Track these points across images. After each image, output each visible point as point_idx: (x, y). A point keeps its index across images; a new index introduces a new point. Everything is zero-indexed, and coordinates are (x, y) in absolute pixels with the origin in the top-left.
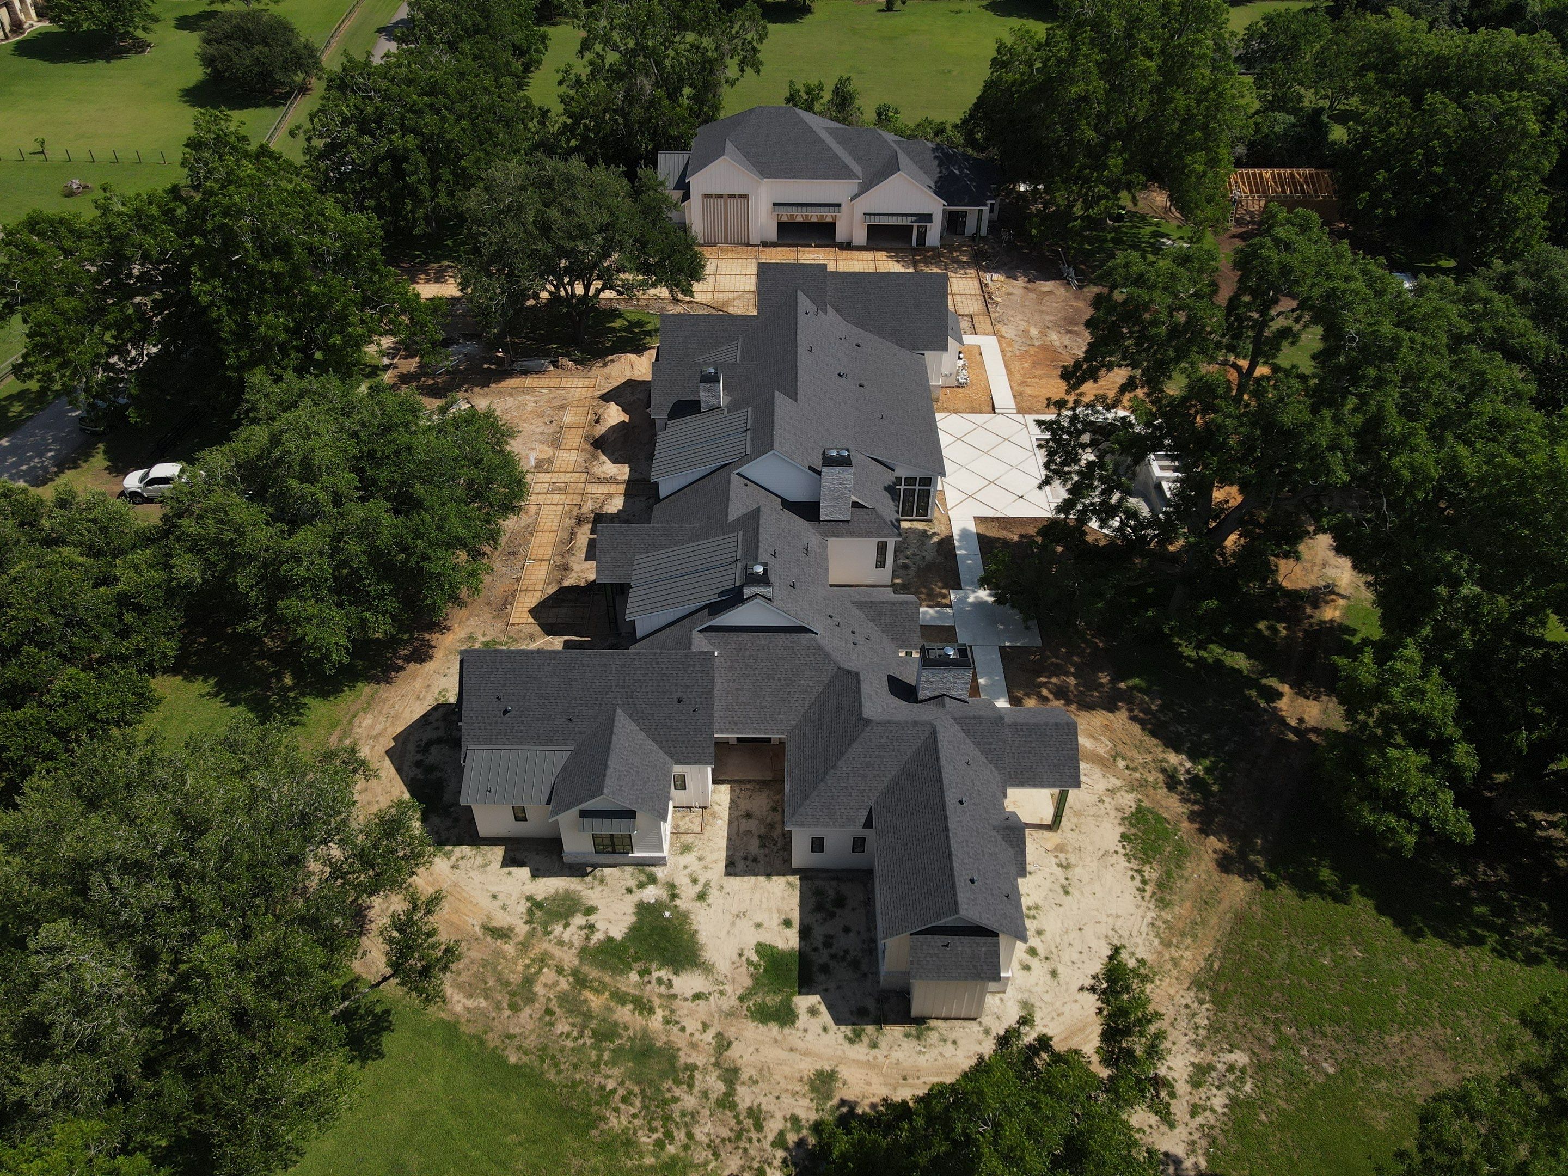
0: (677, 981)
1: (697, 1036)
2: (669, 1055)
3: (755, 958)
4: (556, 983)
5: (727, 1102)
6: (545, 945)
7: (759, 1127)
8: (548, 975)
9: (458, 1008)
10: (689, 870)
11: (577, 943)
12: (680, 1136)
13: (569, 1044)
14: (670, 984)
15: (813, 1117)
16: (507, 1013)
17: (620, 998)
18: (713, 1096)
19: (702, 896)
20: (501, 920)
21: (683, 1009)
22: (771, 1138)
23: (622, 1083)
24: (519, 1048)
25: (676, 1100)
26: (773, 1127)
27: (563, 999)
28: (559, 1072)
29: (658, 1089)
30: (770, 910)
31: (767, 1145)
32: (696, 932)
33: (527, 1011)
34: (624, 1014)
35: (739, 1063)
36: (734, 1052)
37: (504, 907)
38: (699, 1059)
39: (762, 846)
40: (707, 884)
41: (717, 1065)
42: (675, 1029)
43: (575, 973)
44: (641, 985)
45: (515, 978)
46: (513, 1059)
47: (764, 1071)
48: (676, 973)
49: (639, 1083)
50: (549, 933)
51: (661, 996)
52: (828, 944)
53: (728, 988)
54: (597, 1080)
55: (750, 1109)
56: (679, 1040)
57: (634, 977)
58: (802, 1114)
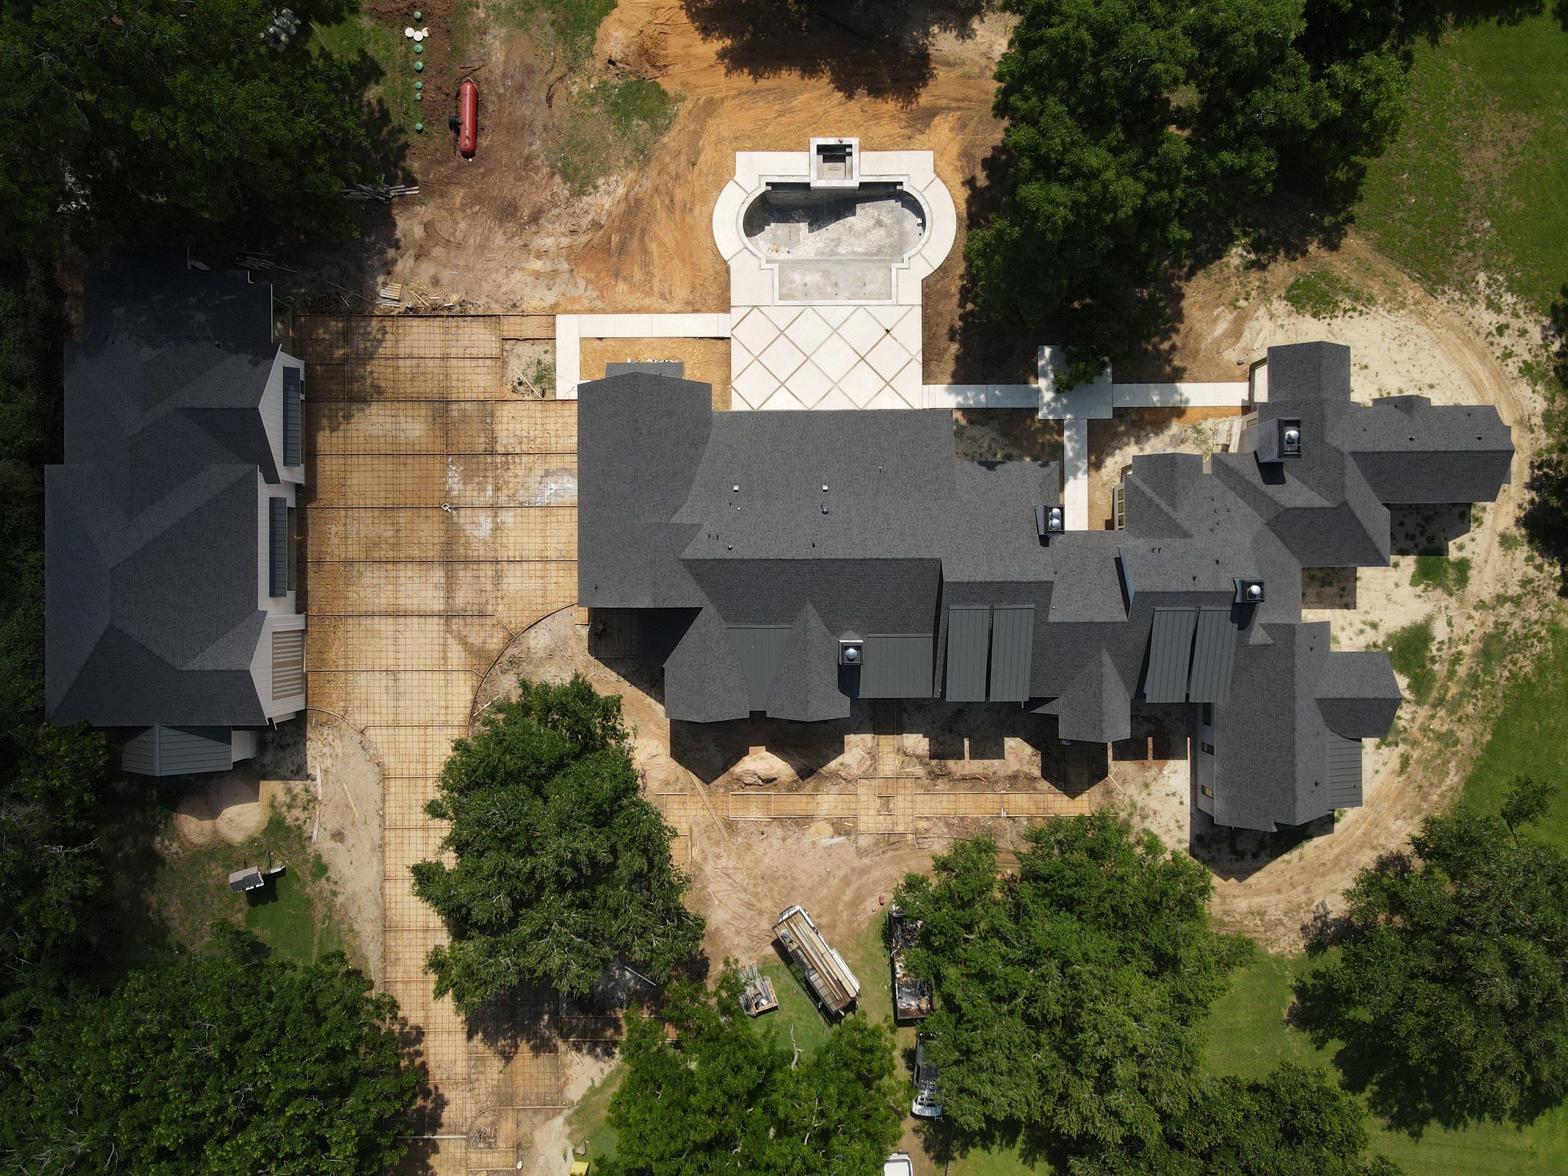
0: (1439, 638)
1: (1476, 622)
2: (1488, 639)
3: (1422, 587)
4: (1441, 718)
5: (1517, 601)
6: (1414, 730)
7: (1531, 581)
8: (1435, 725)
9: (1456, 779)
10: (1354, 637)
11: (1414, 708)
12: (1536, 628)
13: (1480, 703)
14: (1442, 643)
15: (1526, 548)
16: (1459, 747)
17: (1451, 674)
18: (1513, 610)
19: (1374, 626)
20: (1395, 763)
21: (1458, 632)
22: (1538, 574)
23: (1505, 667)
24: (1482, 734)
25: (1515, 633)
26: (1531, 572)
27: (1451, 712)
28: (1497, 707)
29: (1509, 644)
30: (1385, 578)
31: (1542, 576)
32: (1403, 628)
33: (1460, 734)
34: (1462, 670)
35: (1493, 595)
36: (1486, 597)
37: (1385, 764)
38: (1492, 619)
39: (1331, 584)
40: (1364, 623)
41: (1494, 608)
42: (1472, 636)
43: (1434, 706)
44: (1442, 661)
45: (1436, 746)
46: (1489, 737)
47: (1500, 579)
48: (1434, 639)
49: (1505, 656)
50: (1405, 729)
51: (1449, 648)
52: (1413, 537)
53: (1443, 604)
54: (1502, 682)
55: (1521, 586)
56: (1479, 633)
57: (1437, 667)
58: (1525, 555)
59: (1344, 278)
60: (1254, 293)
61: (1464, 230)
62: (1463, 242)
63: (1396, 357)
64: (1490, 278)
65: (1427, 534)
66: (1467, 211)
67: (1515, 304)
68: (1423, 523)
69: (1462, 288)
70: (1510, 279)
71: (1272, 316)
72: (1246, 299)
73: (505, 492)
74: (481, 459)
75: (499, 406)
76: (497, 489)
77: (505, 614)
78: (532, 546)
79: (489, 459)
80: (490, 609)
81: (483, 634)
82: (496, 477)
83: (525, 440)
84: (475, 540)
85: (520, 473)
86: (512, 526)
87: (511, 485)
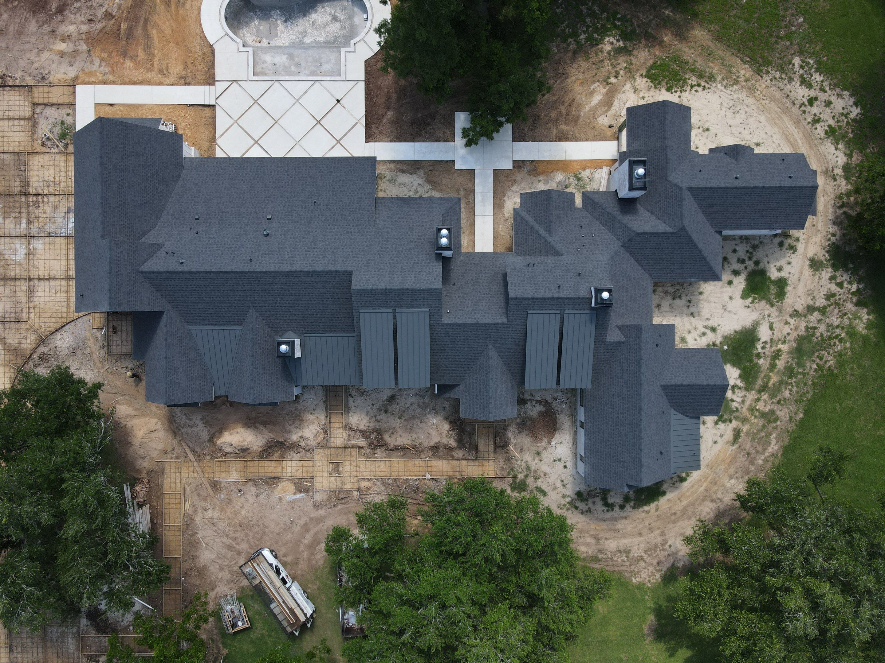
0: (763, 339)
1: (792, 327)
2: (800, 340)
3: (750, 299)
4: (765, 401)
5: (822, 310)
6: (744, 410)
7: (834, 295)
8: (760, 406)
9: (776, 448)
10: (698, 338)
11: (744, 393)
12: (838, 331)
13: (795, 389)
14: (765, 342)
15: (830, 270)
16: (779, 423)
17: (773, 367)
18: (820, 317)
19: (713, 330)
20: (729, 435)
21: (777, 334)
22: (839, 290)
23: (814, 361)
24: (796, 413)
25: (822, 335)
26: (834, 288)
27: (772, 396)
28: (808, 392)
29: (816, 343)
30: (722, 292)
31: (842, 291)
32: (735, 331)
33: (778, 413)
34: (780, 364)
35: (805, 306)
36: (799, 307)
37: (721, 436)
38: (804, 324)
39: (680, 297)
40: (706, 327)
41: (805, 316)
42: (788, 338)
43: (759, 392)
44: (765, 357)
45: (761, 422)
46: (801, 415)
47: (810, 294)
48: (759, 340)
49: (814, 353)
50: (737, 409)
51: (771, 347)
53: (767, 312)
54: (812, 373)
55: (826, 299)
56: (794, 335)
57: (761, 361)
58: (829, 275)
59: (691, 61)
60: (622, 72)
61: (783, 24)
62: (782, 34)
63: (731, 122)
64: (803, 61)
65: (754, 259)
66: (786, 10)
67: (822, 81)
68: (751, 250)
69: (782, 69)
70: (818, 62)
71: (635, 90)
72: (616, 77)
73: (36, 224)
74: (17, 199)
75: (31, 157)
76: (29, 222)
77: (37, 320)
78: (58, 267)
79: (23, 199)
80: (25, 316)
81: (18, 336)
82: (28, 213)
83: (52, 184)
84: (12, 262)
85: (47, 209)
86: (42, 252)
87: (41, 220)
